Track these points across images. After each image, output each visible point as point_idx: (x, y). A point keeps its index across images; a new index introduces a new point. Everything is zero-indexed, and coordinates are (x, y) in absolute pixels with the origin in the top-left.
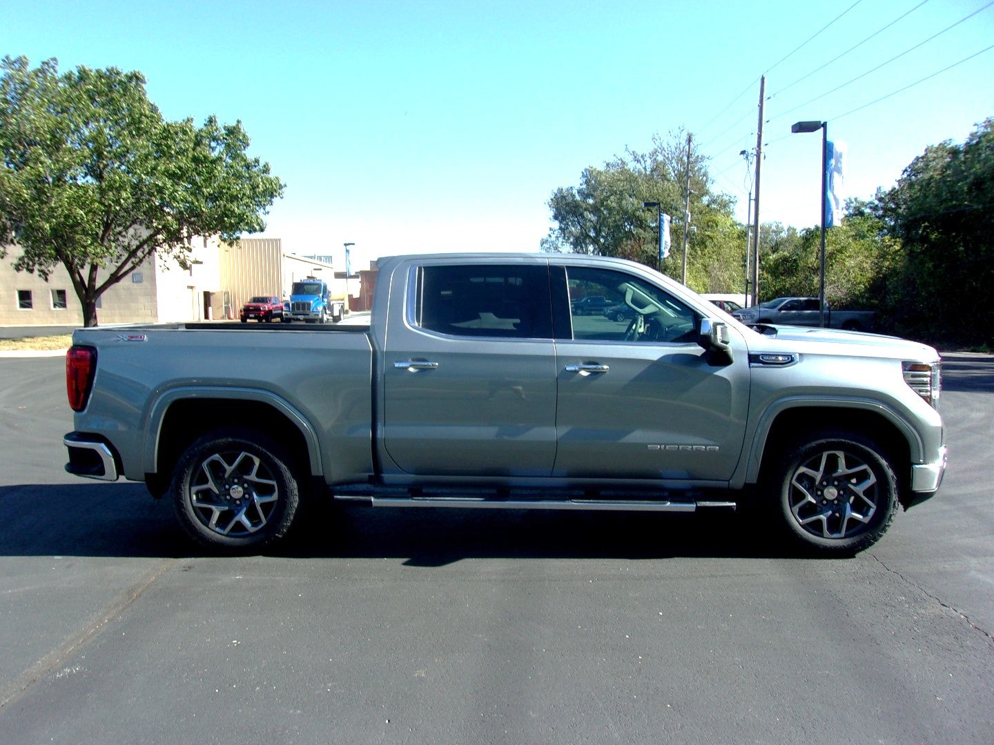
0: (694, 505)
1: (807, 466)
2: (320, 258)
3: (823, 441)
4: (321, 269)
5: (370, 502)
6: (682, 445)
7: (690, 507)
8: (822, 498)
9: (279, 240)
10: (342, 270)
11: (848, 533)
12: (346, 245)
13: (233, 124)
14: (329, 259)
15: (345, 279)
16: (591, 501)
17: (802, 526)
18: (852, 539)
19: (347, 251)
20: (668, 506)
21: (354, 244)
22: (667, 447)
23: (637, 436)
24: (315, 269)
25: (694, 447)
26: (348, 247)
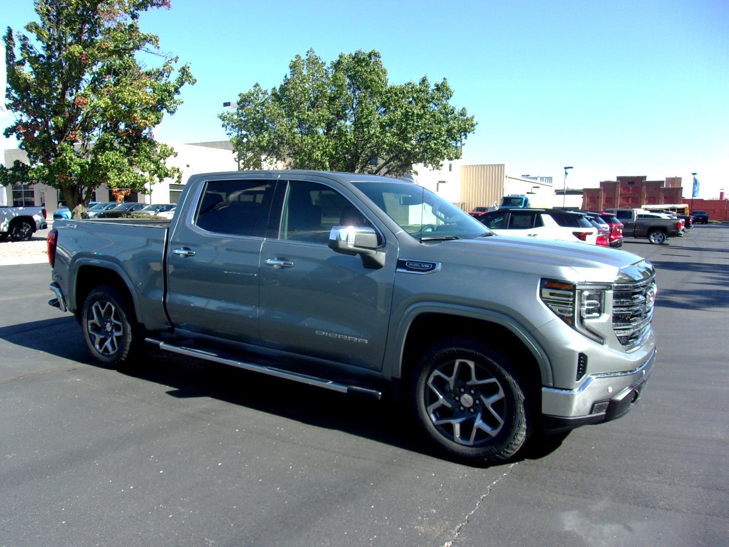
0: (346, 388)
1: (442, 371)
2: (542, 179)
3: (455, 349)
4: (538, 187)
5: (159, 345)
6: (341, 334)
7: (343, 389)
8: (459, 404)
9: (504, 165)
10: (561, 188)
11: (475, 443)
12: (566, 168)
13: (440, 82)
14: (550, 179)
15: (563, 196)
16: (280, 370)
17: (436, 426)
18: (478, 449)
19: (566, 173)
20: (329, 385)
21: (572, 168)
22: (330, 334)
23: (308, 322)
24: (534, 187)
25: (349, 338)
26: (567, 170)
